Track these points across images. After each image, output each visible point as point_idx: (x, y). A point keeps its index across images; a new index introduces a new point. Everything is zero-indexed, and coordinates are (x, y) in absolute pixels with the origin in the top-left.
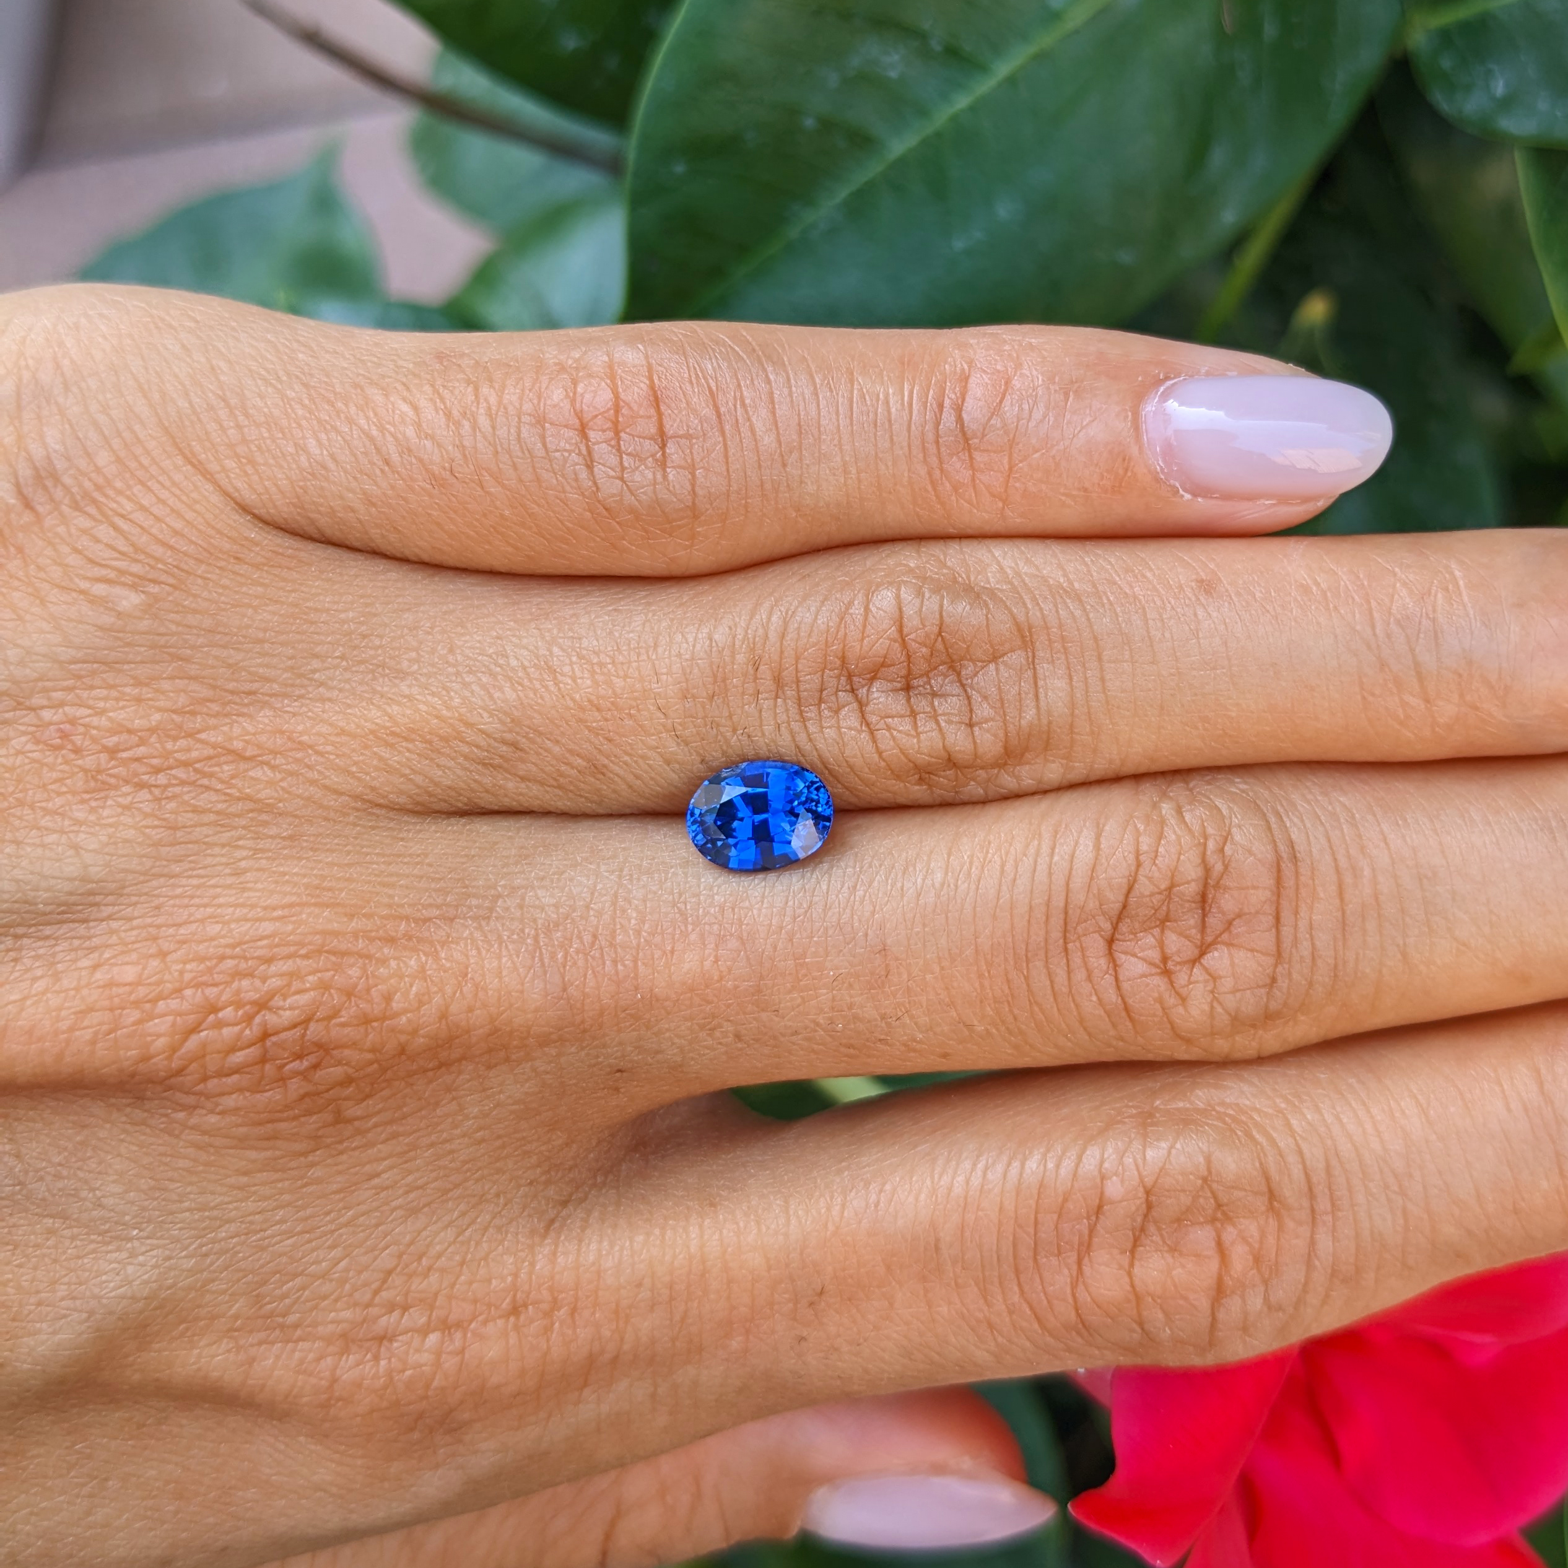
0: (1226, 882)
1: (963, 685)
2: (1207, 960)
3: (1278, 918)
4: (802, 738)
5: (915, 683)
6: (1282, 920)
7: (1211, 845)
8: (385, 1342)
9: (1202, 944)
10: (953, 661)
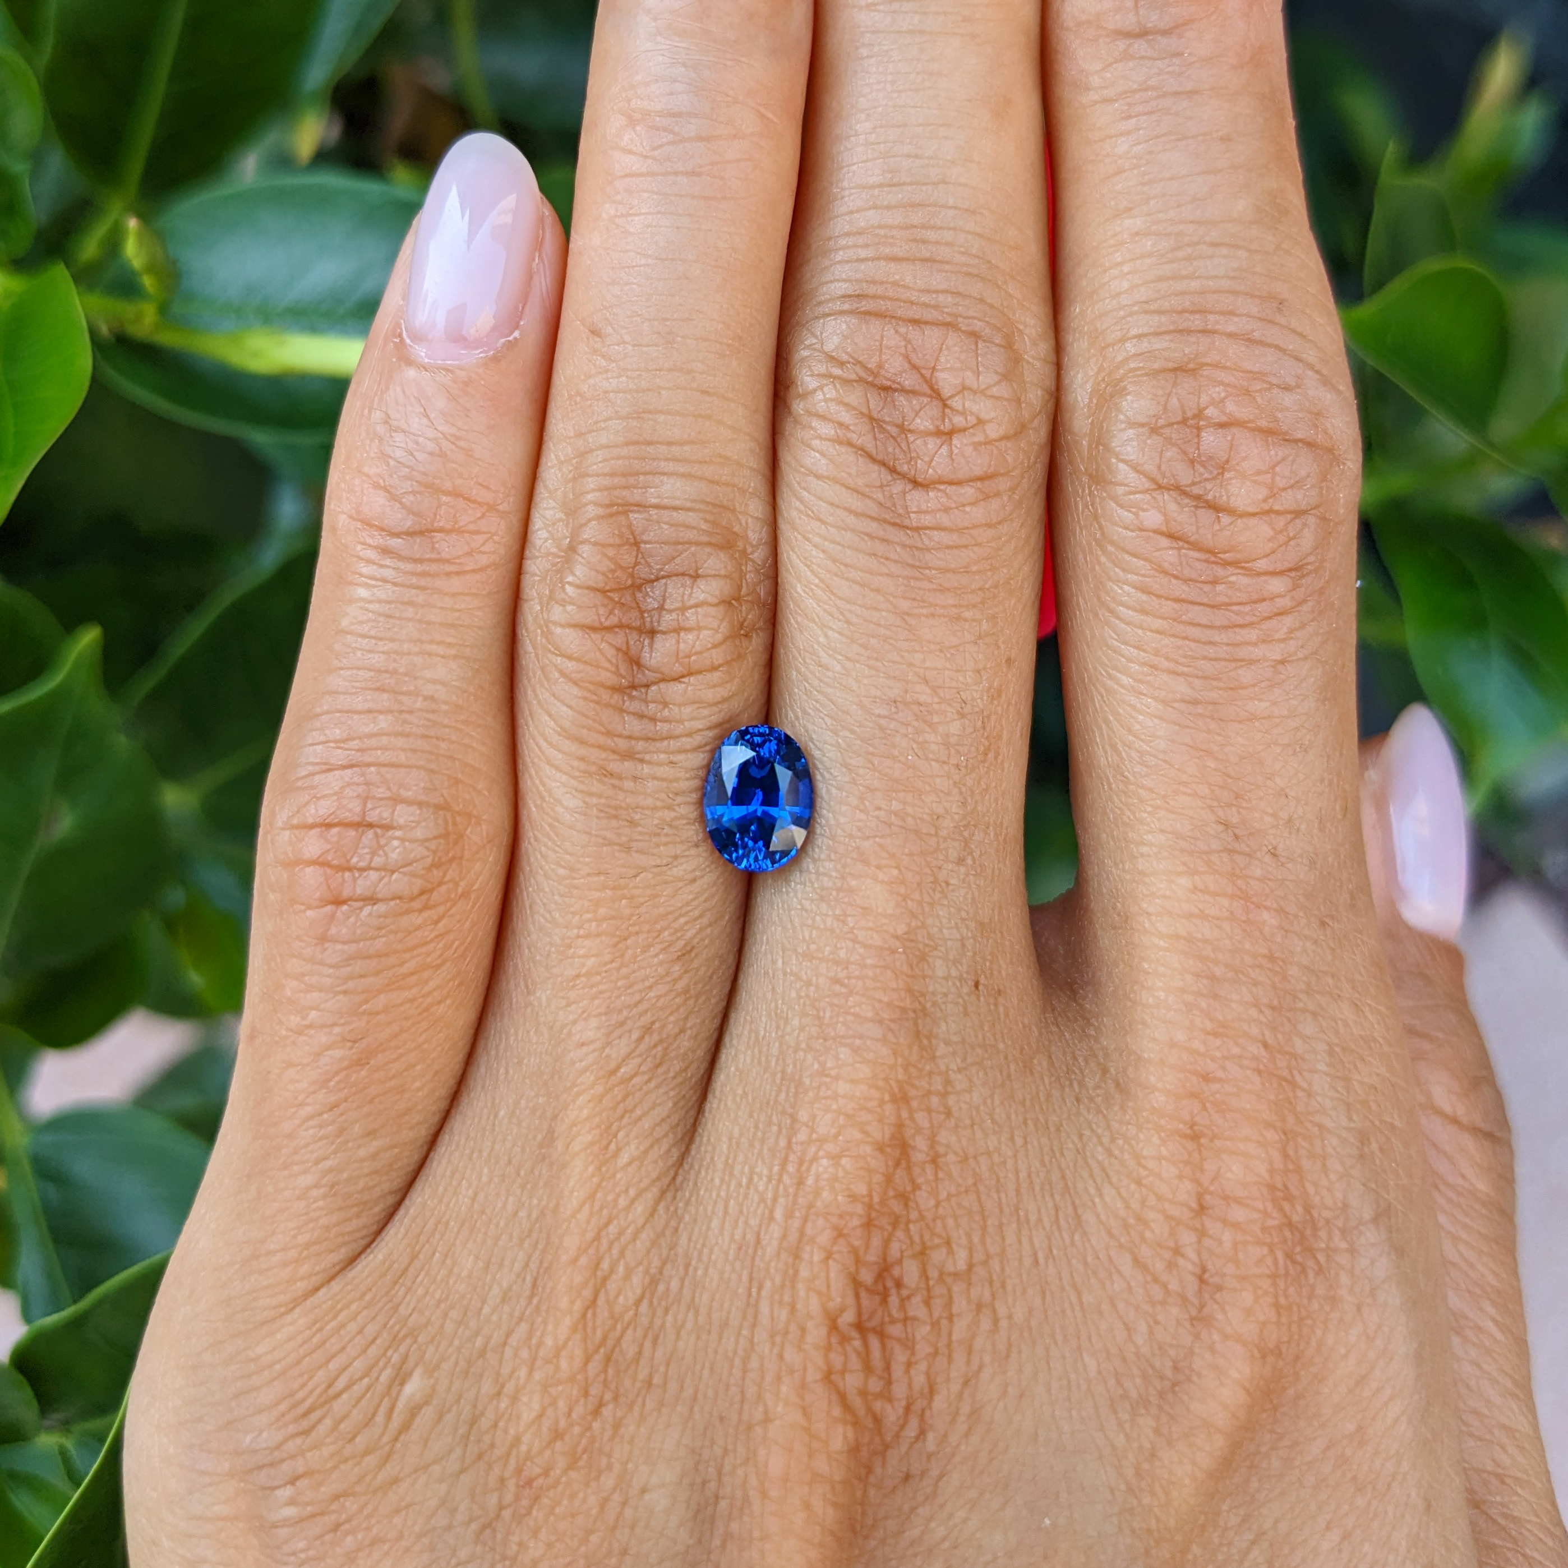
0: (872, 365)
1: (657, 579)
2: (946, 392)
3: (915, 322)
4: (687, 742)
5: (648, 625)
6: (917, 317)
7: (837, 371)
8: (1206, 1276)
9: (931, 396)
10: (632, 586)
